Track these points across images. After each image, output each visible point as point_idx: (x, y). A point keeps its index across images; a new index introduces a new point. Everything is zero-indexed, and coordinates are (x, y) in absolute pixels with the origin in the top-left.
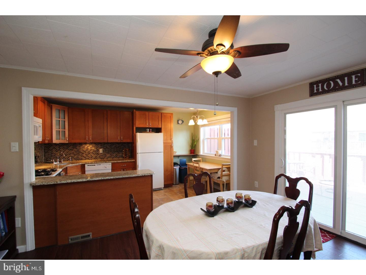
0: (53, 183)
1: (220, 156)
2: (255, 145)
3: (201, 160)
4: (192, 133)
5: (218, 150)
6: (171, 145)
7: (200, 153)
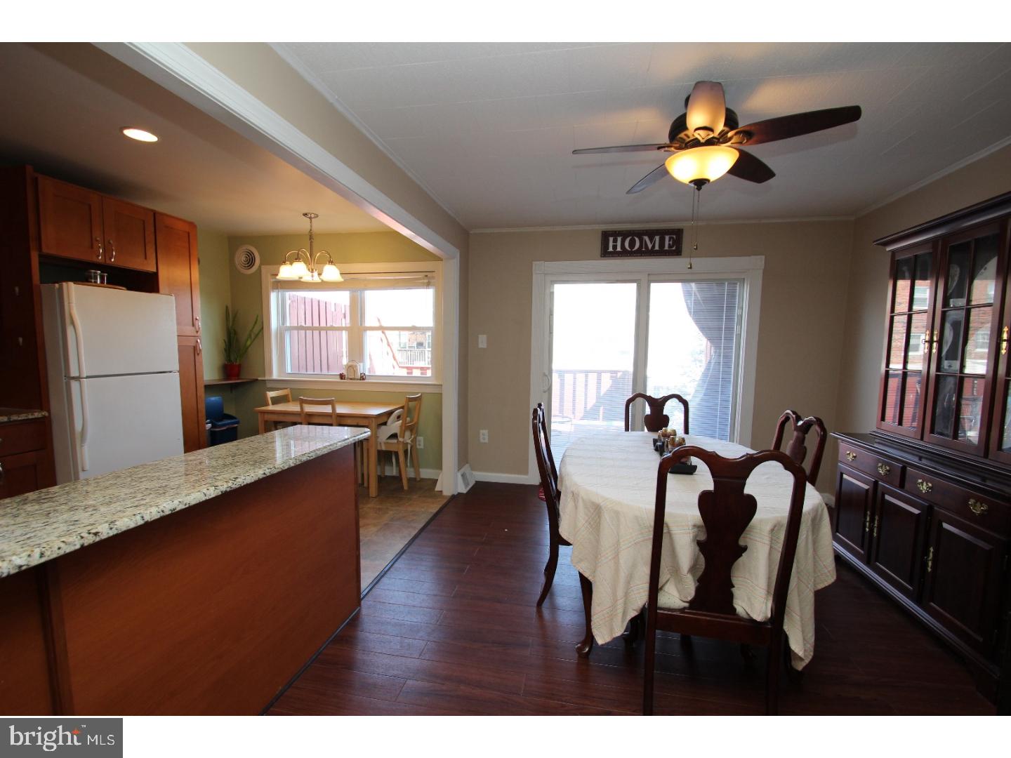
0: (78, 547)
1: (363, 379)
2: (481, 346)
3: (290, 396)
4: (227, 307)
5: (354, 364)
6: (193, 344)
7: (271, 373)
